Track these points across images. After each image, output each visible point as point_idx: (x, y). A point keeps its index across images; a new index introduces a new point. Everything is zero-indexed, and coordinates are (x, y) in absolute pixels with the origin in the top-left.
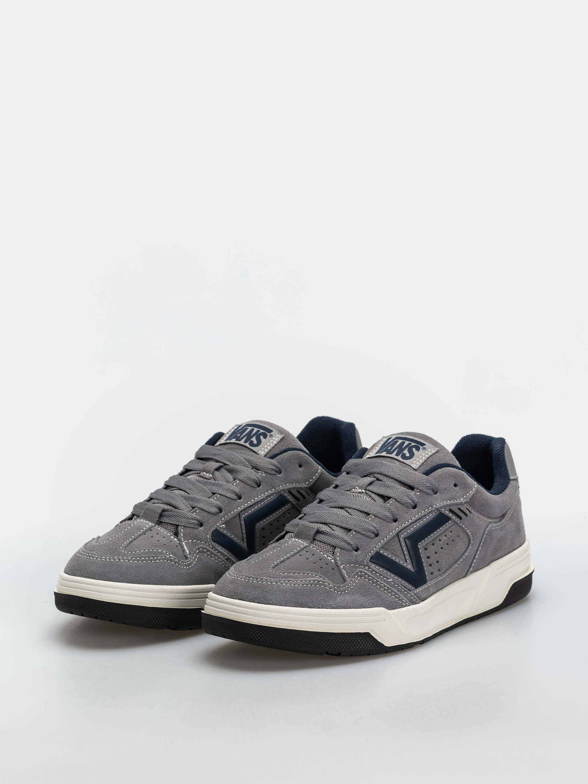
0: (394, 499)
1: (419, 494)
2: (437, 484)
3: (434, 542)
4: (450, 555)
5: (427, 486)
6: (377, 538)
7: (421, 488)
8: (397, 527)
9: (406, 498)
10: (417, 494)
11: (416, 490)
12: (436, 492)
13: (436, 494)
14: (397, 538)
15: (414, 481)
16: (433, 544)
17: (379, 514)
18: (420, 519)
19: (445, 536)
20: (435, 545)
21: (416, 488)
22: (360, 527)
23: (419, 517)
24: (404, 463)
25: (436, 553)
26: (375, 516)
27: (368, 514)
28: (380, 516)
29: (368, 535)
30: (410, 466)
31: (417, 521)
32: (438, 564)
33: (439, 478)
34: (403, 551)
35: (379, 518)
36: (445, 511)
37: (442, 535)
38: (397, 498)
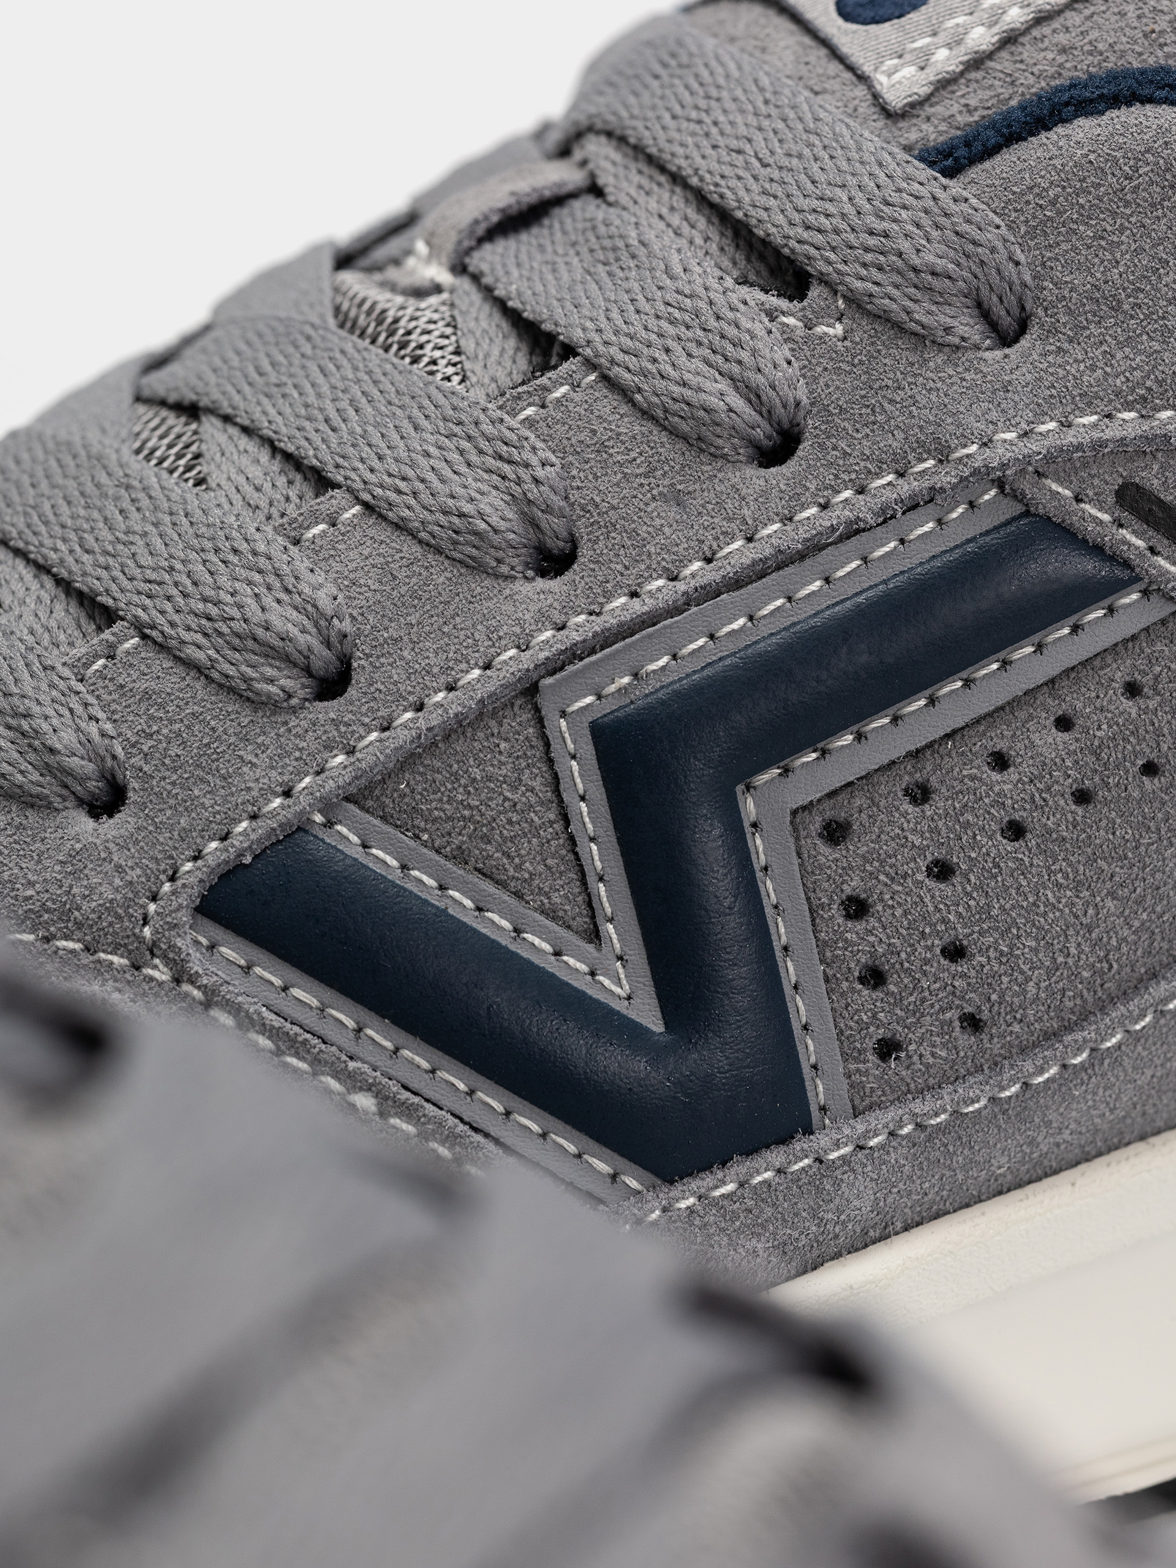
0: (591, 365)
1: (839, 329)
2: (1021, 257)
3: (928, 771)
4: (1112, 894)
5: (915, 270)
6: (330, 709)
7: (858, 284)
8: (542, 619)
9: (693, 368)
10: (820, 329)
11: (815, 292)
12: (1007, 322)
13: (1006, 340)
14: (526, 716)
15: (811, 218)
16: (920, 794)
17: (399, 492)
18: (801, 556)
19: (1064, 723)
20: (939, 803)
21: (823, 280)
22: (185, 595)
23: (794, 538)
24: (835, 54)
25: (942, 871)
26: (366, 505)
27: (321, 482)
28: (407, 510)
29: (231, 671)
30: (862, 78)
31: (762, 576)
32: (962, 967)
33: (1053, 203)
34: (572, 839)
35: (401, 527)
36: (1078, 500)
37: (1022, 715)
38: (613, 361)
